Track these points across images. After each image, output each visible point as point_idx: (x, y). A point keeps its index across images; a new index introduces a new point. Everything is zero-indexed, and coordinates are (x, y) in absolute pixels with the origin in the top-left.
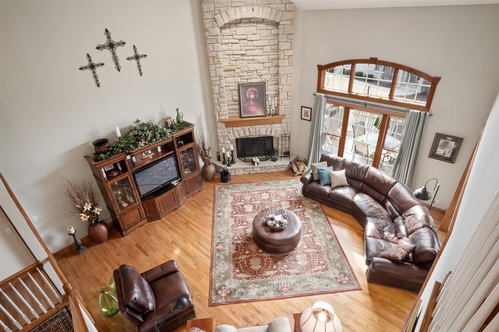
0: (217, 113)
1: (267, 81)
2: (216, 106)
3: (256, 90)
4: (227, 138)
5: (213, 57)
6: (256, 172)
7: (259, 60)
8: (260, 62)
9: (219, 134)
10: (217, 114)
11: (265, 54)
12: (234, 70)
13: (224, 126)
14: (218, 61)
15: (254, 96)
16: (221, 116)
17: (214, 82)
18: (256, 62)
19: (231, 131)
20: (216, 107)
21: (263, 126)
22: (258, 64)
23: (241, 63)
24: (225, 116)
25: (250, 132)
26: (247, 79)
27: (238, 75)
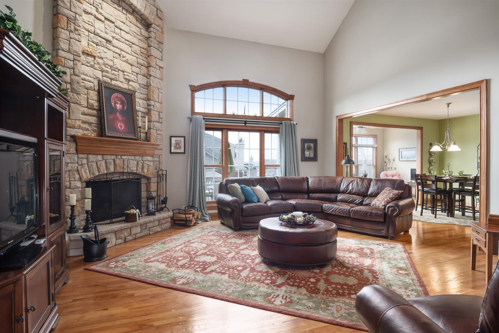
1: (136, 92)
3: (124, 98)
5: (67, 17)
7: (126, 58)
8: (129, 62)
11: (134, 54)
12: (94, 57)
13: (72, 149)
15: (121, 106)
16: (70, 127)
18: (123, 59)
19: (85, 161)
21: (134, 158)
22: (126, 64)
23: (105, 52)
24: (77, 129)
25: (116, 166)
26: (111, 79)
27: (100, 68)
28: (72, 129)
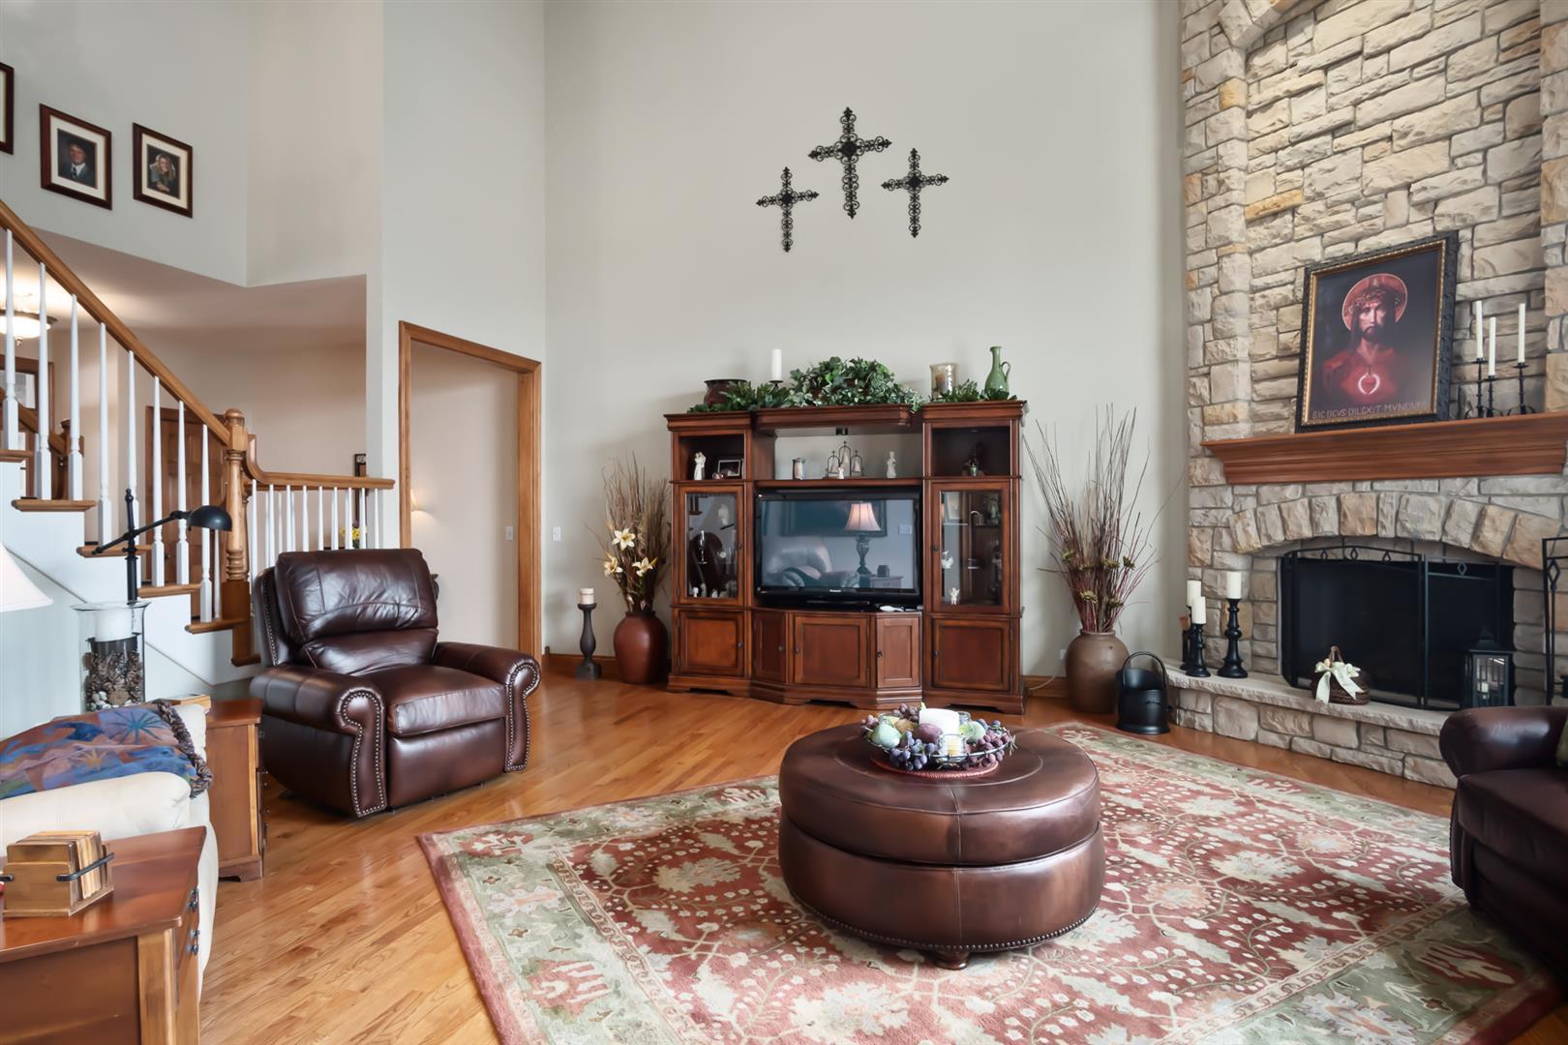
0: (1197, 411)
1: (1473, 227)
2: (1194, 380)
3: (1395, 281)
4: (1226, 540)
5: (1201, 171)
6: (1327, 749)
7: (1417, 129)
8: (1429, 135)
9: (1197, 516)
10: (1195, 416)
11: (1457, 87)
12: (1293, 210)
13: (1217, 476)
14: (1221, 183)
15: (1380, 314)
16: (1212, 424)
17: (1194, 276)
18: (1403, 142)
19: (1251, 503)
20: (1194, 385)
21: (1429, 485)
22: (1416, 150)
23: (1329, 171)
24: (1228, 423)
25: (1345, 516)
26: (1357, 240)
27: (1311, 230)
28: (1216, 427)
